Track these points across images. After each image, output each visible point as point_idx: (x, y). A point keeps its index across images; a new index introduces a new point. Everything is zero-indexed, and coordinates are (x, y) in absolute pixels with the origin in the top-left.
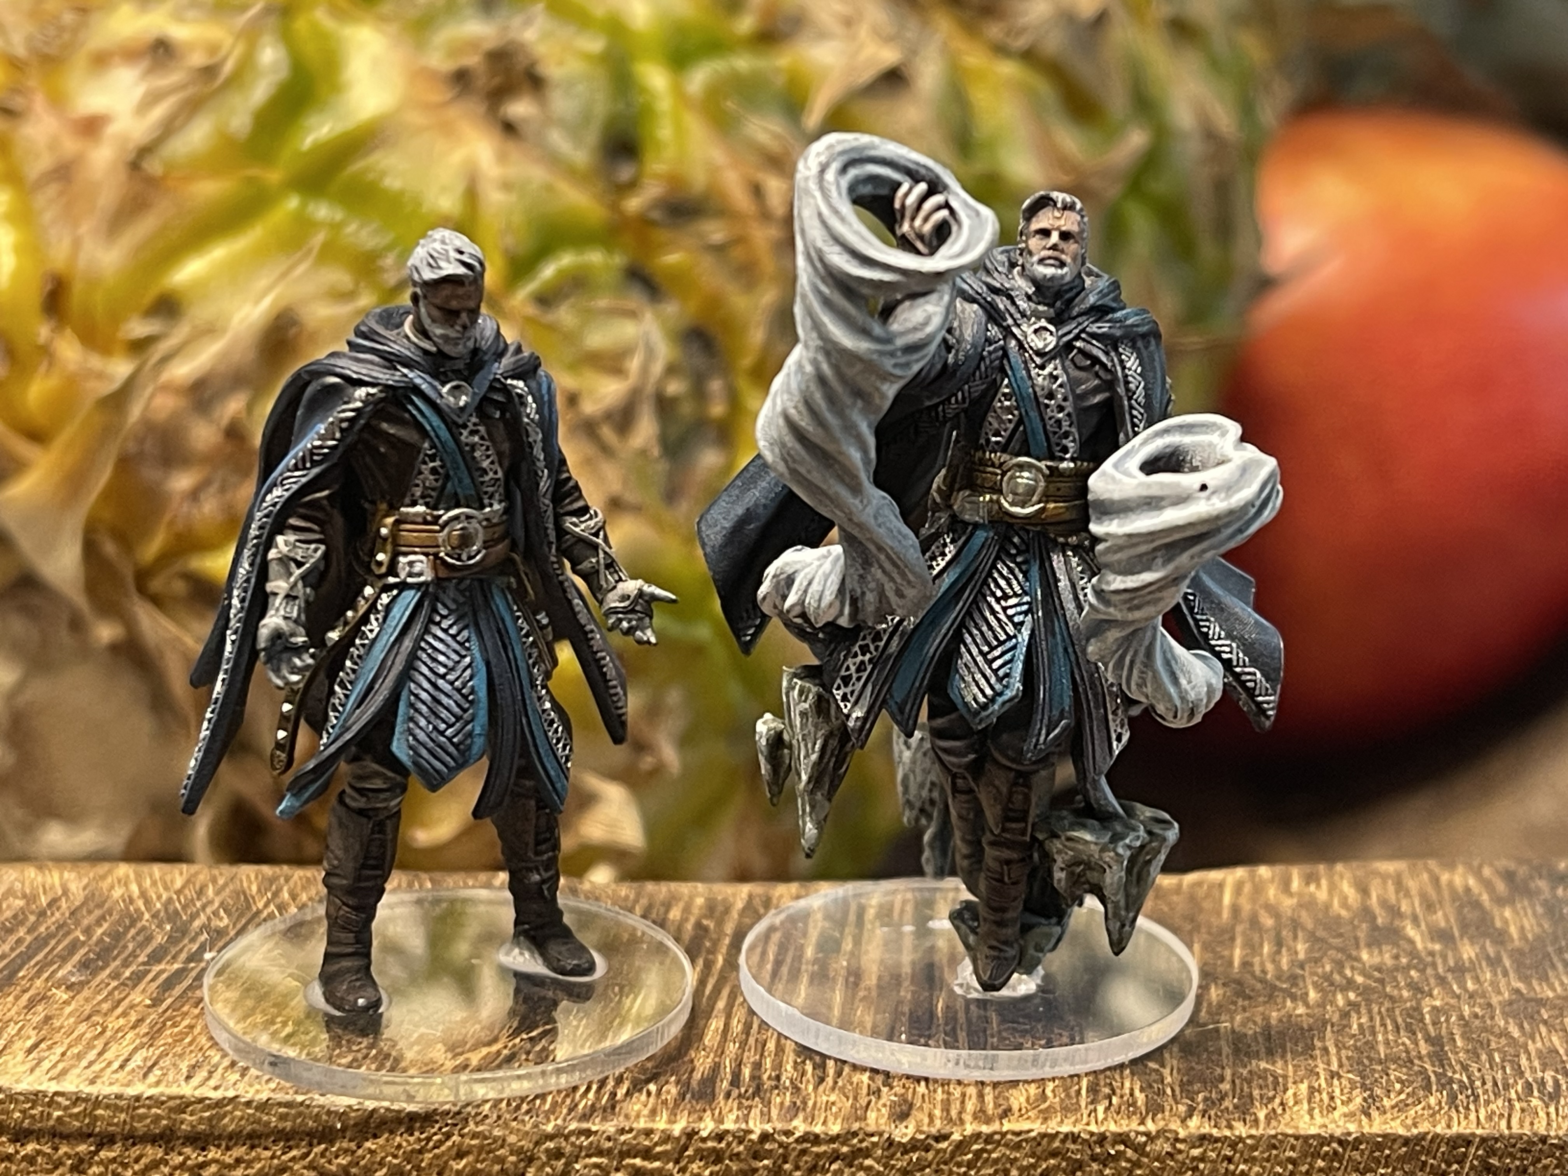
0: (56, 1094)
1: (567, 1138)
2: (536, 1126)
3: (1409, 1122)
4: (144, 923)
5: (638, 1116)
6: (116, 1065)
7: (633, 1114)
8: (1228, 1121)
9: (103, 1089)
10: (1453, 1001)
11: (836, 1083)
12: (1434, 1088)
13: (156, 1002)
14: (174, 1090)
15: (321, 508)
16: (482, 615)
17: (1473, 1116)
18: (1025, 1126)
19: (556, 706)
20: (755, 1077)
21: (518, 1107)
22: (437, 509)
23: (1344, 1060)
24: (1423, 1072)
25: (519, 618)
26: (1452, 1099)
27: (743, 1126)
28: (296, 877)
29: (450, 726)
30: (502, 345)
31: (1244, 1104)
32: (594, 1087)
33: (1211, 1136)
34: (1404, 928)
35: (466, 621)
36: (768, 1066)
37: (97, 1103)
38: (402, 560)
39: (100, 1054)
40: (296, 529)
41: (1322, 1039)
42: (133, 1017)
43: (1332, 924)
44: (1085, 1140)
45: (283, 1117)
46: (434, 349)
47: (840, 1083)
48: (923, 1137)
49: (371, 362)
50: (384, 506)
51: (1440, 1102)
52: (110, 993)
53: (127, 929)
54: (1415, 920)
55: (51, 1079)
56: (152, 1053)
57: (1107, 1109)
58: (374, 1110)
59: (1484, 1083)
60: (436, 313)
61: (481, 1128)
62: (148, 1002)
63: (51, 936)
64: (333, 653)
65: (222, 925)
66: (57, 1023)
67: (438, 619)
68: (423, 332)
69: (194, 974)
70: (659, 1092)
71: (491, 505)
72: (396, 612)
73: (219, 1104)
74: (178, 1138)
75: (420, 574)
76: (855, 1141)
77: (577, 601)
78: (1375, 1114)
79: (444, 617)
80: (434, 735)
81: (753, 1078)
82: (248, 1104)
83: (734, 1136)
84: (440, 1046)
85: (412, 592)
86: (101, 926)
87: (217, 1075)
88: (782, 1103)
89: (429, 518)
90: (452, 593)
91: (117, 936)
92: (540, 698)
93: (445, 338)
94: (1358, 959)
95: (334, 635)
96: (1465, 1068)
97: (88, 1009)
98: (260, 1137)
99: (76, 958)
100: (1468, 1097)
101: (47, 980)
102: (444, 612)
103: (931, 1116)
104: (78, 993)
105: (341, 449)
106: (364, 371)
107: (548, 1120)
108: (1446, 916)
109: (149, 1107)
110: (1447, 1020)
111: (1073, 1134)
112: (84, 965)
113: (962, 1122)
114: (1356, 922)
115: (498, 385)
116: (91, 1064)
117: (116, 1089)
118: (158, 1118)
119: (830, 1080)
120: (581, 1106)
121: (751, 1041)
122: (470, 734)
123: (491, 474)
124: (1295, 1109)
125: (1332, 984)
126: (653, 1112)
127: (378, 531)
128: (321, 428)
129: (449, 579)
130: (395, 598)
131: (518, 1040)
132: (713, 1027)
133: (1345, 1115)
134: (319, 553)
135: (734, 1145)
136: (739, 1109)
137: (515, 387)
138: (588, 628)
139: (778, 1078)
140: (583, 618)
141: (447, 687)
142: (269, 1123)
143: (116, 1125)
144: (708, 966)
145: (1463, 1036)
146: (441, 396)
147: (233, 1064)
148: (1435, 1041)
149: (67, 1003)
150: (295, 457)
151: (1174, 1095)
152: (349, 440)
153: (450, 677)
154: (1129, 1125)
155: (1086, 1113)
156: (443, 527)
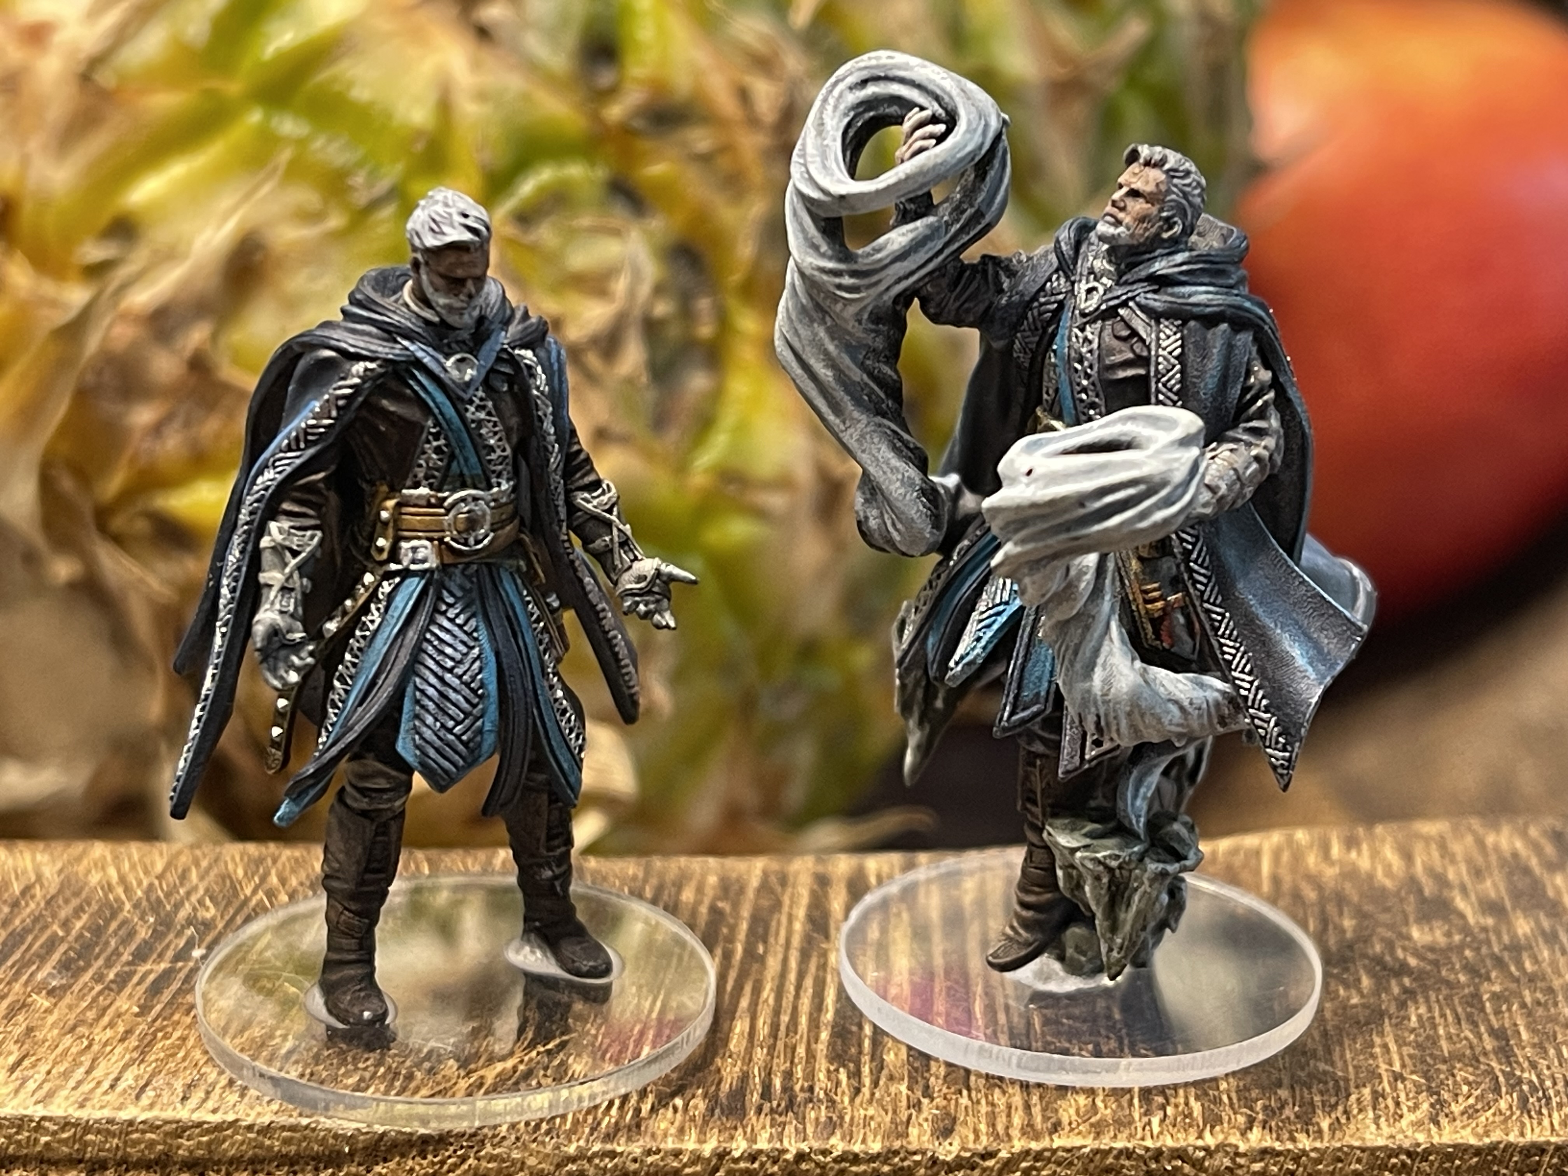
0: (43, 1118)
1: (590, 1160)
2: (557, 1147)
3: (1480, 1130)
4: (125, 913)
5: (665, 1135)
6: (106, 1085)
7: (659, 1133)
8: (1291, 1132)
9: (92, 1113)
10: (1514, 986)
11: (873, 1094)
12: (1504, 1090)
13: (144, 1010)
14: (169, 1114)
15: (318, 492)
16: (490, 603)
17: (1546, 1122)
18: (1077, 1142)
19: (569, 694)
20: (787, 1089)
21: (538, 1127)
22: (440, 490)
23: (1406, 1059)
24: (1490, 1072)
25: (529, 602)
26: (1524, 1101)
27: (778, 1146)
28: (283, 858)
29: (458, 723)
30: (508, 312)
31: (1306, 1113)
32: (617, 1102)
33: (1274, 1149)
34: (1453, 899)
35: (474, 608)
36: (800, 1074)
37: (87, 1128)
38: (404, 545)
39: (88, 1072)
40: (290, 514)
41: (1382, 1034)
42: (121, 1029)
43: (1379, 895)
44: (1141, 1157)
45: (286, 1142)
46: (436, 319)
47: (877, 1095)
48: (968, 1154)
49: (369, 334)
50: (385, 488)
51: (1511, 1107)
52: (95, 1000)
53: (108, 922)
54: (1464, 890)
55: (37, 1103)
56: (143, 1070)
57: (1163, 1121)
58: (384, 1134)
59: (1555, 1084)
60: (439, 281)
61: (498, 1151)
62: (136, 1009)
63: (26, 931)
64: (331, 646)
65: (208, 915)
66: (39, 1035)
67: (444, 608)
68: (423, 300)
69: (182, 975)
70: (686, 1106)
71: (499, 485)
72: (399, 600)
73: (219, 1128)
74: (175, 1163)
75: (424, 561)
76: (897, 1160)
77: (588, 580)
78: (1444, 1121)
79: (450, 606)
80: (442, 733)
81: (785, 1089)
82: (250, 1128)
83: (768, 1156)
84: (451, 1062)
85: (417, 579)
86: (79, 918)
87: (215, 1095)
88: (817, 1119)
89: (433, 500)
90: (459, 579)
91: (98, 931)
92: (552, 687)
93: (450, 308)
94: (1409, 938)
95: (332, 626)
96: (1534, 1065)
97: (72, 1018)
98: (262, 1162)
99: (56, 956)
100: (1539, 1100)
101: (26, 984)
102: (451, 600)
103: (976, 1132)
104: (60, 999)
105: (338, 428)
106: (362, 344)
107: (570, 1141)
108: (1495, 885)
109: (144, 1132)
110: (1509, 1009)
111: (1127, 1149)
112: (65, 966)
113: (1009, 1138)
114: (1403, 893)
115: (505, 356)
116: (79, 1083)
117: (106, 1113)
118: (152, 1144)
119: (866, 1091)
120: (604, 1125)
121: (780, 1045)
122: (480, 731)
123: (499, 452)
124: (1360, 1117)
125: (1385, 968)
126: (681, 1131)
127: (379, 514)
128: (316, 405)
129: (455, 565)
130: (398, 586)
131: (534, 1054)
132: (737, 1030)
133: (1413, 1124)
134: (316, 540)
135: (768, 1165)
136: (772, 1126)
137: (524, 358)
138: (600, 607)
139: (811, 1089)
140: (593, 597)
141: (456, 682)
142: (270, 1148)
143: (108, 1150)
144: (727, 956)
145: (1528, 1027)
146: (445, 370)
147: (231, 1083)
148: (1499, 1034)
149: (48, 1011)
150: (288, 437)
151: (1231, 1105)
152: (346, 419)
153: (459, 671)
154: (1187, 1140)
155: (1139, 1125)
156: (448, 511)
